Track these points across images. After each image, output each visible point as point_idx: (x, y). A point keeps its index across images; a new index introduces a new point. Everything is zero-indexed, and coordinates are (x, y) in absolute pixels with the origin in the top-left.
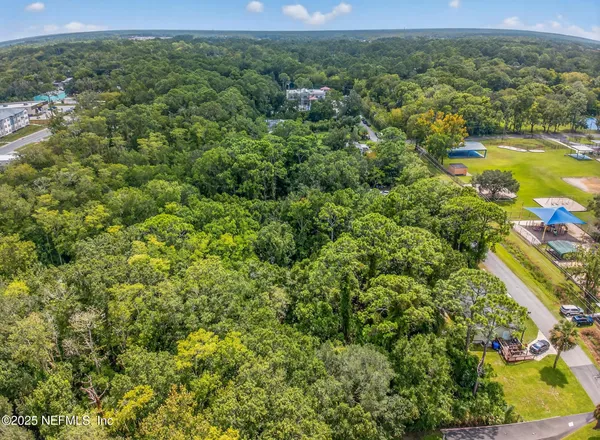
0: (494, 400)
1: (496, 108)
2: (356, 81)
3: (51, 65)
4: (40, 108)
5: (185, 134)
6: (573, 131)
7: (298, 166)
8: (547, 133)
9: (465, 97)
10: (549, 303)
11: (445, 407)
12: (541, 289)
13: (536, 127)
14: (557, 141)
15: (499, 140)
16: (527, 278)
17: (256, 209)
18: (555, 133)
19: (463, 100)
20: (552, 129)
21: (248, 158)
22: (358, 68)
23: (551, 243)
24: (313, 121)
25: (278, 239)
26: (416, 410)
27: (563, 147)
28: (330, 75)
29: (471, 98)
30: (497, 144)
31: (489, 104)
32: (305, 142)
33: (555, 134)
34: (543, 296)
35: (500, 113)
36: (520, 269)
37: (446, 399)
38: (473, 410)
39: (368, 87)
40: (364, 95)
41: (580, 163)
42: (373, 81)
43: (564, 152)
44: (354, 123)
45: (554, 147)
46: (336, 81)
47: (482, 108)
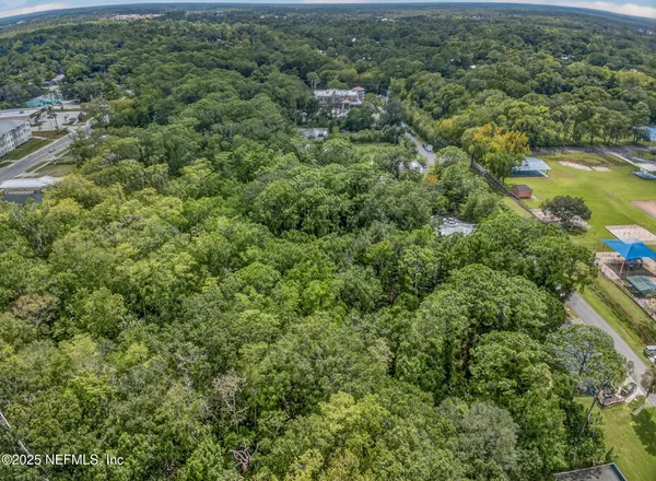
0: (597, 442)
1: (556, 119)
2: (392, 80)
3: (35, 59)
4: (38, 116)
5: (230, 157)
6: (634, 144)
7: (362, 196)
8: (608, 145)
9: (521, 106)
10: (633, 342)
11: (559, 455)
12: (623, 328)
13: (596, 139)
14: (619, 156)
15: (558, 155)
16: (610, 318)
17: (330, 249)
18: (616, 146)
19: (519, 109)
20: (614, 141)
21: (316, 194)
22: (394, 64)
23: (628, 278)
24: (351, 130)
25: (365, 285)
26: (539, 461)
27: (626, 164)
28: (360, 71)
29: (528, 108)
30: (557, 159)
31: (547, 114)
32: (366, 169)
33: (616, 148)
34: (627, 336)
35: (560, 124)
36: (602, 307)
37: (560, 446)
38: (579, 453)
39: (408, 88)
40: (403, 98)
41: (645, 182)
42: (413, 81)
43: (628, 169)
44: (399, 134)
45: (617, 163)
46: (369, 79)
47: (540, 118)
